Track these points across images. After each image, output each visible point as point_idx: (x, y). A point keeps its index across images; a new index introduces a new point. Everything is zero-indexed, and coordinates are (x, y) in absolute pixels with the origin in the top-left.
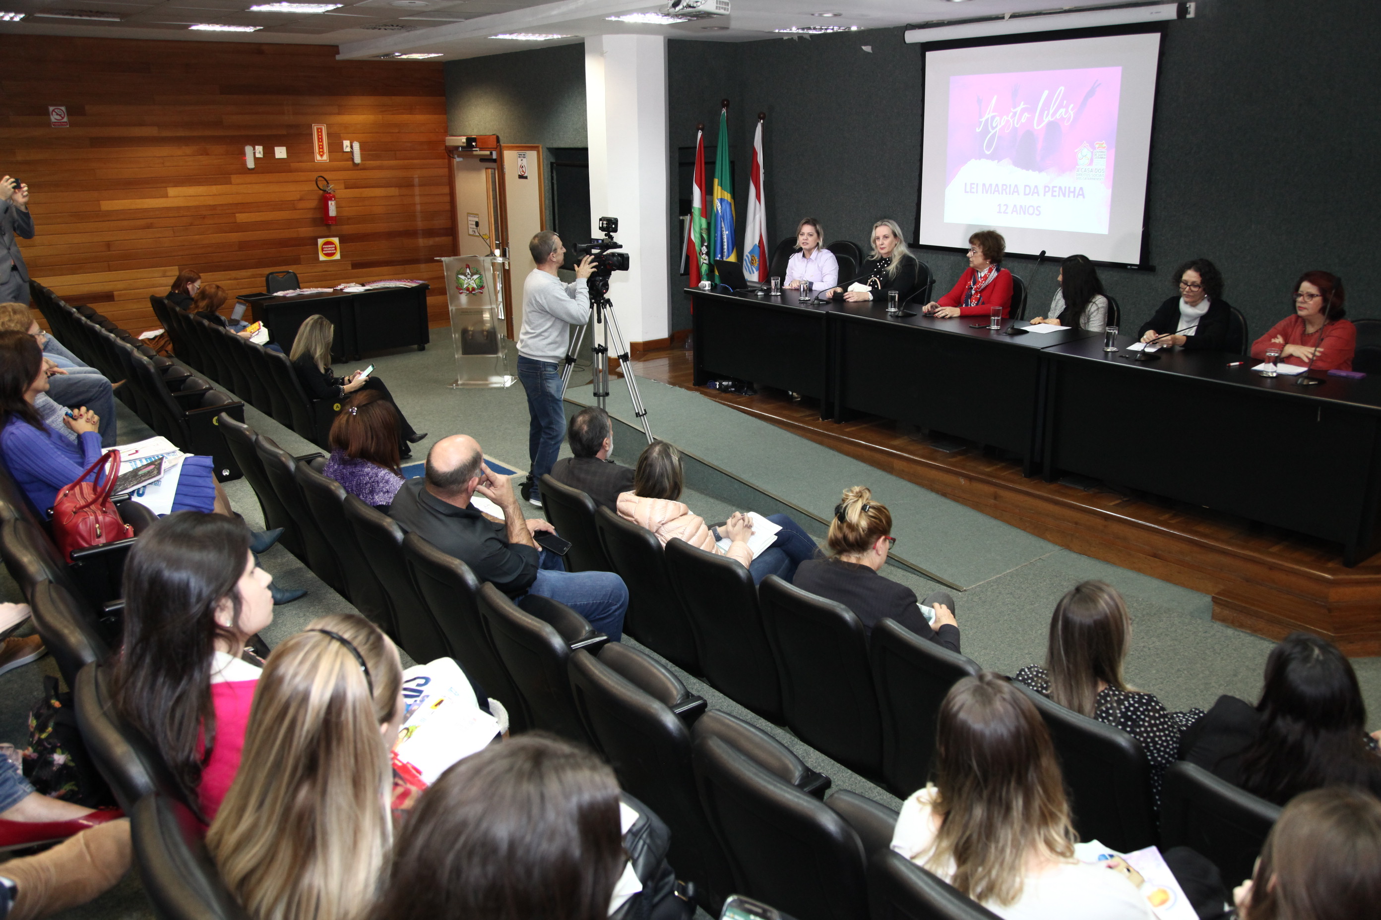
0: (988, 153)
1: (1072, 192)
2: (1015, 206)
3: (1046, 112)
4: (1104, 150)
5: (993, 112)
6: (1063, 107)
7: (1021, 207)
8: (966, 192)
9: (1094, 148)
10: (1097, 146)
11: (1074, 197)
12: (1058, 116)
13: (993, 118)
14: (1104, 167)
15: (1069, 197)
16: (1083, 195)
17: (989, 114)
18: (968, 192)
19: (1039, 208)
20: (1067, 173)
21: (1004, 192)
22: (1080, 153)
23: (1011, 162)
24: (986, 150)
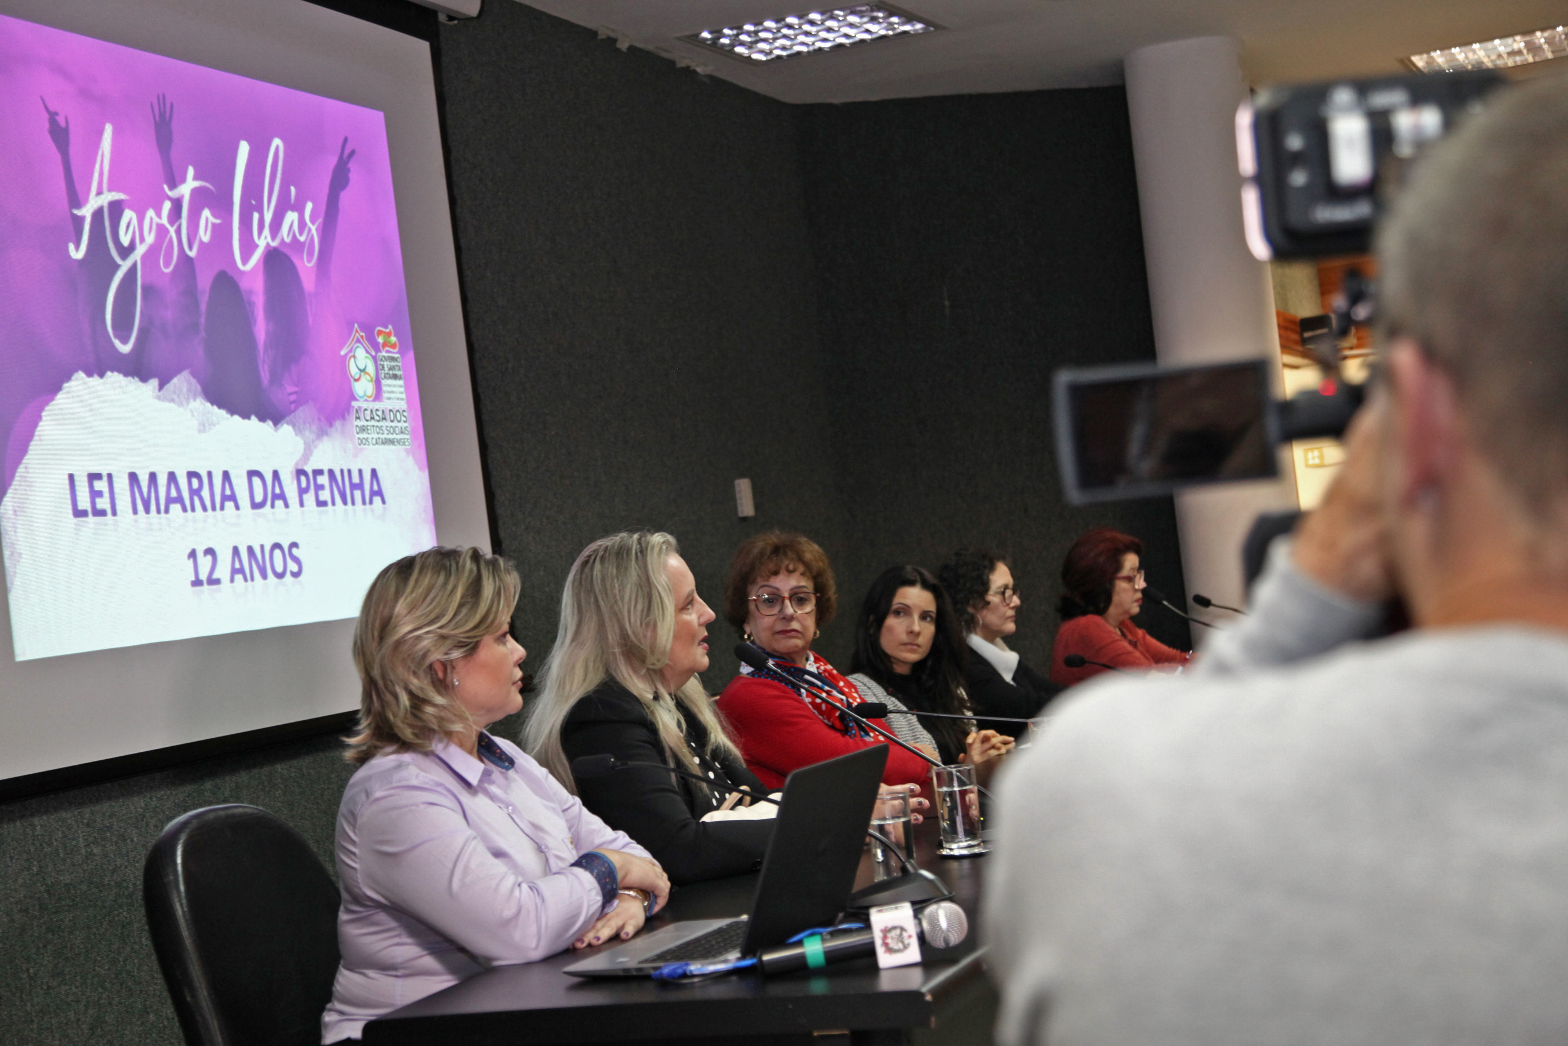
0: (125, 349)
1: (356, 486)
2: (236, 551)
3: (256, 216)
4: (393, 354)
6: (293, 209)
7: (250, 549)
8: (79, 513)
9: (377, 347)
12: (285, 233)
13: (116, 209)
14: (403, 405)
15: (353, 502)
16: (379, 493)
17: (99, 193)
18: (83, 514)
19: (294, 551)
20: (338, 424)
21: (196, 499)
22: (352, 360)
23: (199, 388)
24: (116, 336)
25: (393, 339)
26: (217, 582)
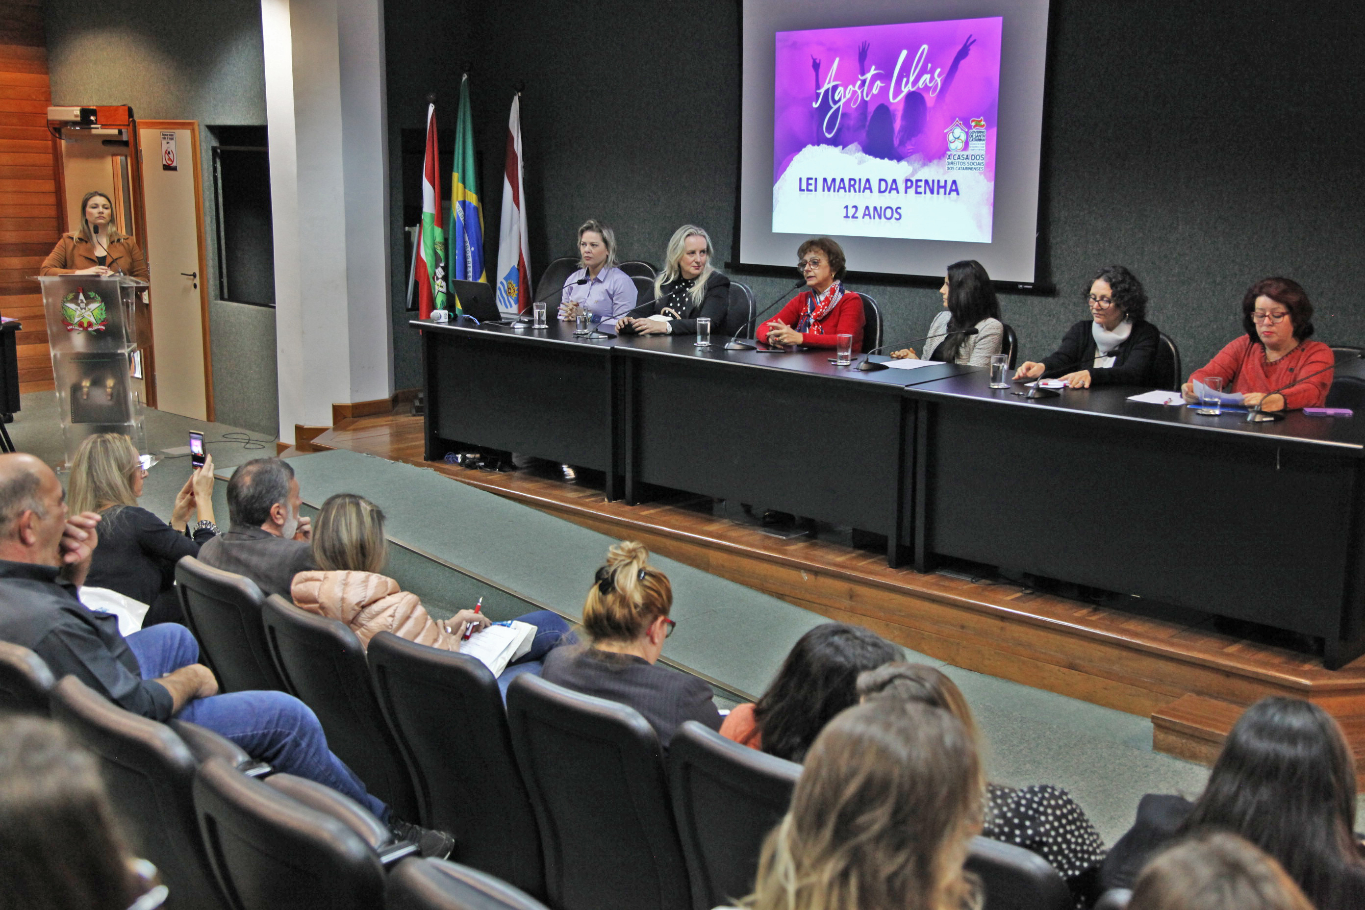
0: (829, 136)
1: (942, 187)
2: (867, 208)
3: (905, 80)
4: (983, 129)
5: (834, 80)
6: (927, 73)
7: (875, 208)
8: (801, 190)
9: (969, 127)
10: (973, 124)
11: (945, 193)
12: (920, 84)
13: (835, 88)
14: (983, 152)
15: (938, 193)
16: (957, 191)
17: (829, 83)
18: (804, 190)
19: (899, 210)
20: (935, 162)
21: (852, 189)
22: (951, 134)
23: (861, 148)
24: (827, 131)
25: (983, 123)
26: (857, 218)
